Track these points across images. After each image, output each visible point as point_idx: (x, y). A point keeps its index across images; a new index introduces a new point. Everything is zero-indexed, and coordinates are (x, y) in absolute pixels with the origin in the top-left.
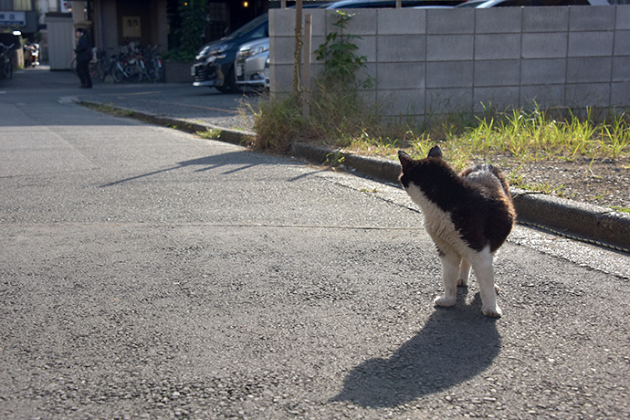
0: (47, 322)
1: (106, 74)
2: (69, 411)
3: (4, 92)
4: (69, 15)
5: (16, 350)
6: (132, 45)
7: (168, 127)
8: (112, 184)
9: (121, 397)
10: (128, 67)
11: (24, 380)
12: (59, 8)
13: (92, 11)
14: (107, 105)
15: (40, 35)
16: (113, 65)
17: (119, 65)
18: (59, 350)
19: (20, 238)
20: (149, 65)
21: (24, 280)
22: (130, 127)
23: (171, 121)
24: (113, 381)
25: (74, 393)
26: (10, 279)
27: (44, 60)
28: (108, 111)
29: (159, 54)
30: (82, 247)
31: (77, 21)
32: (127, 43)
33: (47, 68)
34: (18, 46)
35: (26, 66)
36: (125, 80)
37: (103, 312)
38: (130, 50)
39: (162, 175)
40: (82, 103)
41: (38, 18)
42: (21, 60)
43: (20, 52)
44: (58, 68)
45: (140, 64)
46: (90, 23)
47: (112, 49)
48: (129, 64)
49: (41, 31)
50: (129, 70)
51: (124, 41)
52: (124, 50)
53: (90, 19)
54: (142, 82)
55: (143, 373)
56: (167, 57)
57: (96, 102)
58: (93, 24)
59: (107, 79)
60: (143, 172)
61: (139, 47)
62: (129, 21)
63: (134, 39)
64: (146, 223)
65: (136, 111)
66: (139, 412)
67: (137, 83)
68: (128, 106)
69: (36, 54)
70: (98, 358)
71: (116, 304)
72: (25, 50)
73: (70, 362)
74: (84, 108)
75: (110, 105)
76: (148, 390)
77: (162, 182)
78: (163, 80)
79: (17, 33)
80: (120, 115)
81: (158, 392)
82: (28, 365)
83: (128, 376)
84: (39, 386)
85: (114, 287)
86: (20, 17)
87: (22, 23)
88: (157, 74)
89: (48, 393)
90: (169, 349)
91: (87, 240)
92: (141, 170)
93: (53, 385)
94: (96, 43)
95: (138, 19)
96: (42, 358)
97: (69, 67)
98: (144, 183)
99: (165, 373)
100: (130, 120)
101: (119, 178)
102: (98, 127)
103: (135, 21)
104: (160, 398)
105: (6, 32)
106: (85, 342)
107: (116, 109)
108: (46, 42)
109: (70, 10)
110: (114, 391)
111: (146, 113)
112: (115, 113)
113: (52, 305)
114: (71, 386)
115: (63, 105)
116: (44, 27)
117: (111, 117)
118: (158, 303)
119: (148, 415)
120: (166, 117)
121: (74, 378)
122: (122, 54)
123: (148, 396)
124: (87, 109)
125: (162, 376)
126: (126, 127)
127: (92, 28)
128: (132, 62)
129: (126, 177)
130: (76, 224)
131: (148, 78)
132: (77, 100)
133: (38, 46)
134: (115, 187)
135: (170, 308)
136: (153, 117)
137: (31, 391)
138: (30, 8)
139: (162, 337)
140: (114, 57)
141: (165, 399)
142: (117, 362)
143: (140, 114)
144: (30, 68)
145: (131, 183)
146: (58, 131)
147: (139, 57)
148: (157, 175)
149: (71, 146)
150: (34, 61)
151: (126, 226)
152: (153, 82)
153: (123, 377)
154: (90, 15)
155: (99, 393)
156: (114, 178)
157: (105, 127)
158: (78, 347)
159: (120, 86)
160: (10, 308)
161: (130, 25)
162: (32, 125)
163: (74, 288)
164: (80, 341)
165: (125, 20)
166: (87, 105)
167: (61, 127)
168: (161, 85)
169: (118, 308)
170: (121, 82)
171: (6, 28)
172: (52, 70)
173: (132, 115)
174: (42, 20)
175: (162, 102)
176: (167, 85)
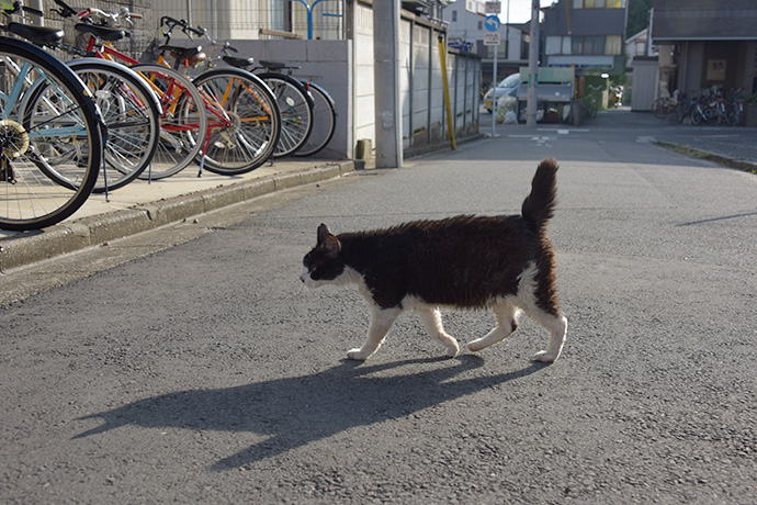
0: (627, 350)
1: (684, 116)
2: (649, 441)
3: (587, 130)
4: (656, 58)
5: (599, 373)
6: (715, 88)
7: (747, 171)
8: (689, 224)
9: (702, 438)
10: (707, 109)
11: (607, 402)
12: (646, 52)
13: (679, 54)
14: (683, 146)
15: (626, 77)
16: (693, 107)
17: (698, 108)
18: (639, 379)
19: (602, 267)
20: (730, 108)
21: (605, 308)
22: (706, 169)
23: (750, 165)
24: (692, 420)
25: (654, 425)
26: (593, 304)
27: (627, 102)
28: (684, 152)
29: (741, 97)
30: (659, 283)
31: (662, 65)
32: (710, 86)
33: (629, 108)
34: (604, 88)
35: (609, 106)
36: (703, 122)
37: (680, 350)
38: (712, 93)
39: (741, 220)
40: (659, 144)
41: (625, 61)
42: (605, 102)
43: (605, 94)
44: (639, 109)
45: (720, 107)
46: (674, 66)
47: (694, 91)
48: (709, 107)
49: (627, 74)
50: (708, 112)
51: (707, 84)
52: (706, 92)
53: (675, 62)
54: (720, 125)
55: (723, 417)
56: (750, 101)
57: (673, 143)
58: (678, 67)
59: (685, 121)
60: (721, 215)
61: (721, 90)
62: (715, 64)
63: (715, 82)
64: (724, 267)
65: (713, 153)
66: (719, 456)
67: (715, 126)
68: (705, 149)
69: (619, 96)
70: (677, 394)
71: (694, 344)
72: (610, 91)
73: (650, 394)
74: (660, 148)
75: (687, 146)
76: (729, 436)
77: (741, 226)
78: (743, 123)
79: (605, 76)
80: (696, 156)
81: (739, 440)
82: (610, 389)
83: (708, 417)
84: (621, 410)
85: (692, 326)
86: (609, 61)
87: (610, 66)
88: (737, 118)
89: (629, 418)
90: (750, 398)
91: (664, 277)
92: (719, 213)
93: (634, 412)
94: (679, 85)
95: (724, 62)
96: (623, 385)
97: (650, 108)
98: (722, 225)
99: (747, 423)
100: (706, 162)
101: (696, 219)
102: (674, 167)
103: (721, 64)
104: (742, 447)
105: (595, 74)
106: (663, 376)
107: (692, 151)
108: (630, 84)
109: (657, 54)
110: (694, 430)
111: (724, 156)
112: (692, 154)
113: (632, 335)
114: (651, 416)
115: (641, 144)
116: (630, 70)
117: (686, 158)
118: (738, 349)
119: (729, 462)
120: (745, 161)
121: (654, 410)
122: (703, 97)
123: (729, 442)
124: (664, 150)
125: (743, 424)
126: (702, 169)
127: (676, 71)
128: (712, 105)
129: (703, 219)
130: (654, 260)
131: (728, 121)
132: (654, 140)
133: (622, 88)
134: (692, 228)
135: (750, 357)
136: (730, 160)
137: (613, 414)
138: (619, 52)
139: (744, 385)
140: (695, 99)
141: (748, 449)
142: (696, 402)
143: (717, 157)
144: (613, 109)
145: (709, 225)
146: (636, 168)
147: (720, 99)
148: (735, 219)
149: (649, 184)
150: (617, 102)
151: (703, 267)
152: (731, 126)
153: (702, 418)
154: (675, 59)
155: (679, 429)
156: (692, 217)
157: (681, 168)
158: (657, 379)
159: (697, 128)
160: (594, 332)
161: (715, 68)
162: (612, 161)
163: (653, 322)
164: (659, 374)
165: (711, 63)
166: (663, 145)
167: (639, 165)
168: (741, 129)
169: (696, 348)
170: (699, 125)
171: (596, 71)
172: (632, 111)
173: (709, 158)
174: (629, 63)
175: (741, 146)
176: (746, 129)
